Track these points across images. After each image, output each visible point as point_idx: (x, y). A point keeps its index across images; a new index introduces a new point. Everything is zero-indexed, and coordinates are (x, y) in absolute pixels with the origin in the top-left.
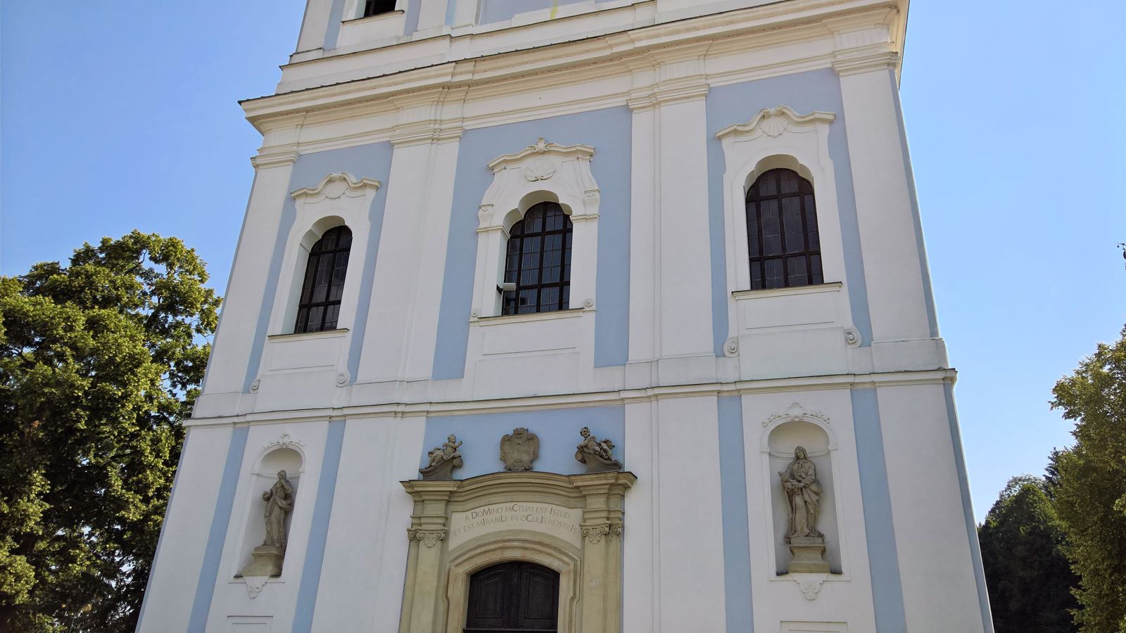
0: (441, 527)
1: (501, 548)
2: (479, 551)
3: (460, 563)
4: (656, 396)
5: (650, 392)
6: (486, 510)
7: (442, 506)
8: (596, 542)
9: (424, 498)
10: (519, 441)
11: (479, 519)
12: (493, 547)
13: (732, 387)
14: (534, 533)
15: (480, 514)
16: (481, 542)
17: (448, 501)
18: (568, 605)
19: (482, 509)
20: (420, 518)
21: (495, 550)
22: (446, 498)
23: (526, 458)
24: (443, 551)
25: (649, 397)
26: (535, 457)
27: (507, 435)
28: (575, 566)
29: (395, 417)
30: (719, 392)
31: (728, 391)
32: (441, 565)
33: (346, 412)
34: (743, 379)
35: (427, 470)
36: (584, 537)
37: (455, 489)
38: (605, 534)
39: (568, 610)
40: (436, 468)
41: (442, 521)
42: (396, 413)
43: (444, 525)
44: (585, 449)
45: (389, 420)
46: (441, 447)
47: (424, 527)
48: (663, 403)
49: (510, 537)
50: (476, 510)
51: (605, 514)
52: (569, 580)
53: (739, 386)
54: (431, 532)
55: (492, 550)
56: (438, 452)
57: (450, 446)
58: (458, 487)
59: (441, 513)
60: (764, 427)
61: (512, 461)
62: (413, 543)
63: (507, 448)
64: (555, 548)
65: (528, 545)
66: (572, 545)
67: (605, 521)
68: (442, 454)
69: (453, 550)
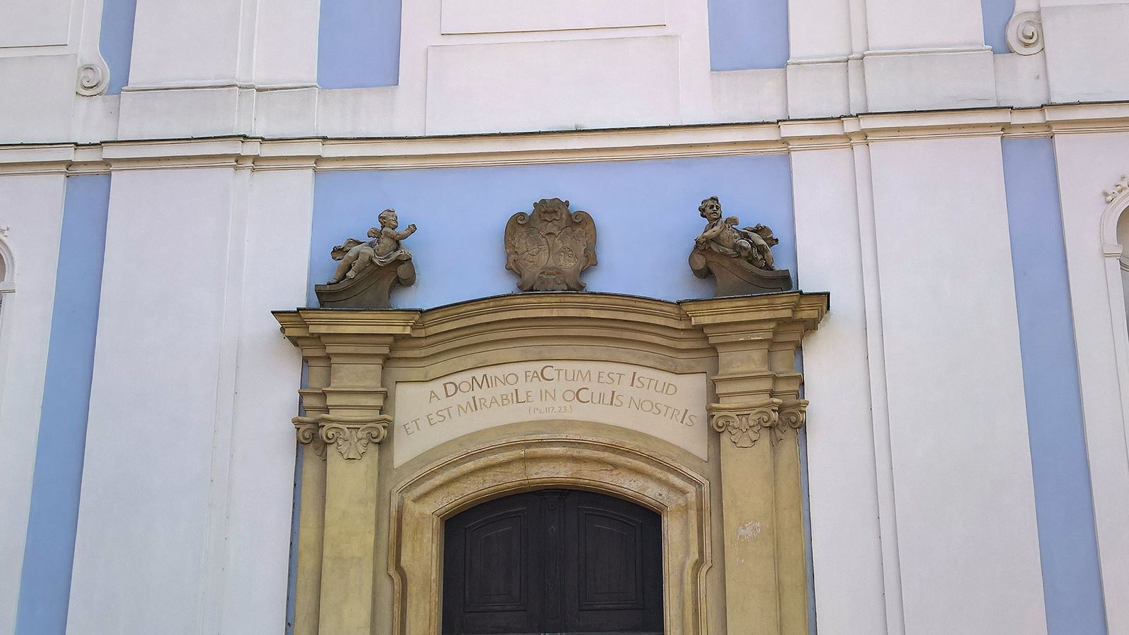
0: (375, 415)
1: (523, 460)
2: (470, 466)
3: (426, 494)
4: (864, 134)
5: (850, 126)
6: (479, 379)
7: (374, 368)
8: (748, 444)
9: (330, 350)
10: (551, 228)
11: (462, 399)
12: (501, 457)
13: (1035, 118)
14: (596, 427)
15: (465, 387)
16: (473, 448)
17: (387, 359)
18: (688, 578)
19: (467, 376)
20: (324, 395)
21: (508, 463)
22: (386, 350)
23: (569, 264)
24: (384, 467)
25: (847, 136)
26: (590, 262)
27: (522, 214)
28: (700, 496)
29: (236, 168)
30: (1005, 127)
31: (1023, 126)
32: (381, 498)
33: (109, 153)
34: (1056, 99)
35: (334, 288)
36: (715, 435)
37: (408, 331)
38: (770, 427)
39: (688, 587)
40: (355, 283)
41: (378, 402)
42: (238, 158)
43: (381, 411)
44: (714, 247)
45: (225, 175)
46: (363, 237)
47: (333, 415)
48: (879, 149)
49: (540, 437)
50: (457, 379)
51: (766, 385)
52: (686, 523)
53: (1051, 115)
54: (354, 425)
55: (501, 465)
56: (357, 248)
57: (386, 234)
58: (413, 328)
59: (373, 383)
60: (1108, 203)
61: (537, 271)
62: (310, 453)
63: (522, 243)
64: (649, 459)
65: (587, 453)
66: (687, 453)
67: (765, 399)
68: (370, 251)
69: (408, 464)
